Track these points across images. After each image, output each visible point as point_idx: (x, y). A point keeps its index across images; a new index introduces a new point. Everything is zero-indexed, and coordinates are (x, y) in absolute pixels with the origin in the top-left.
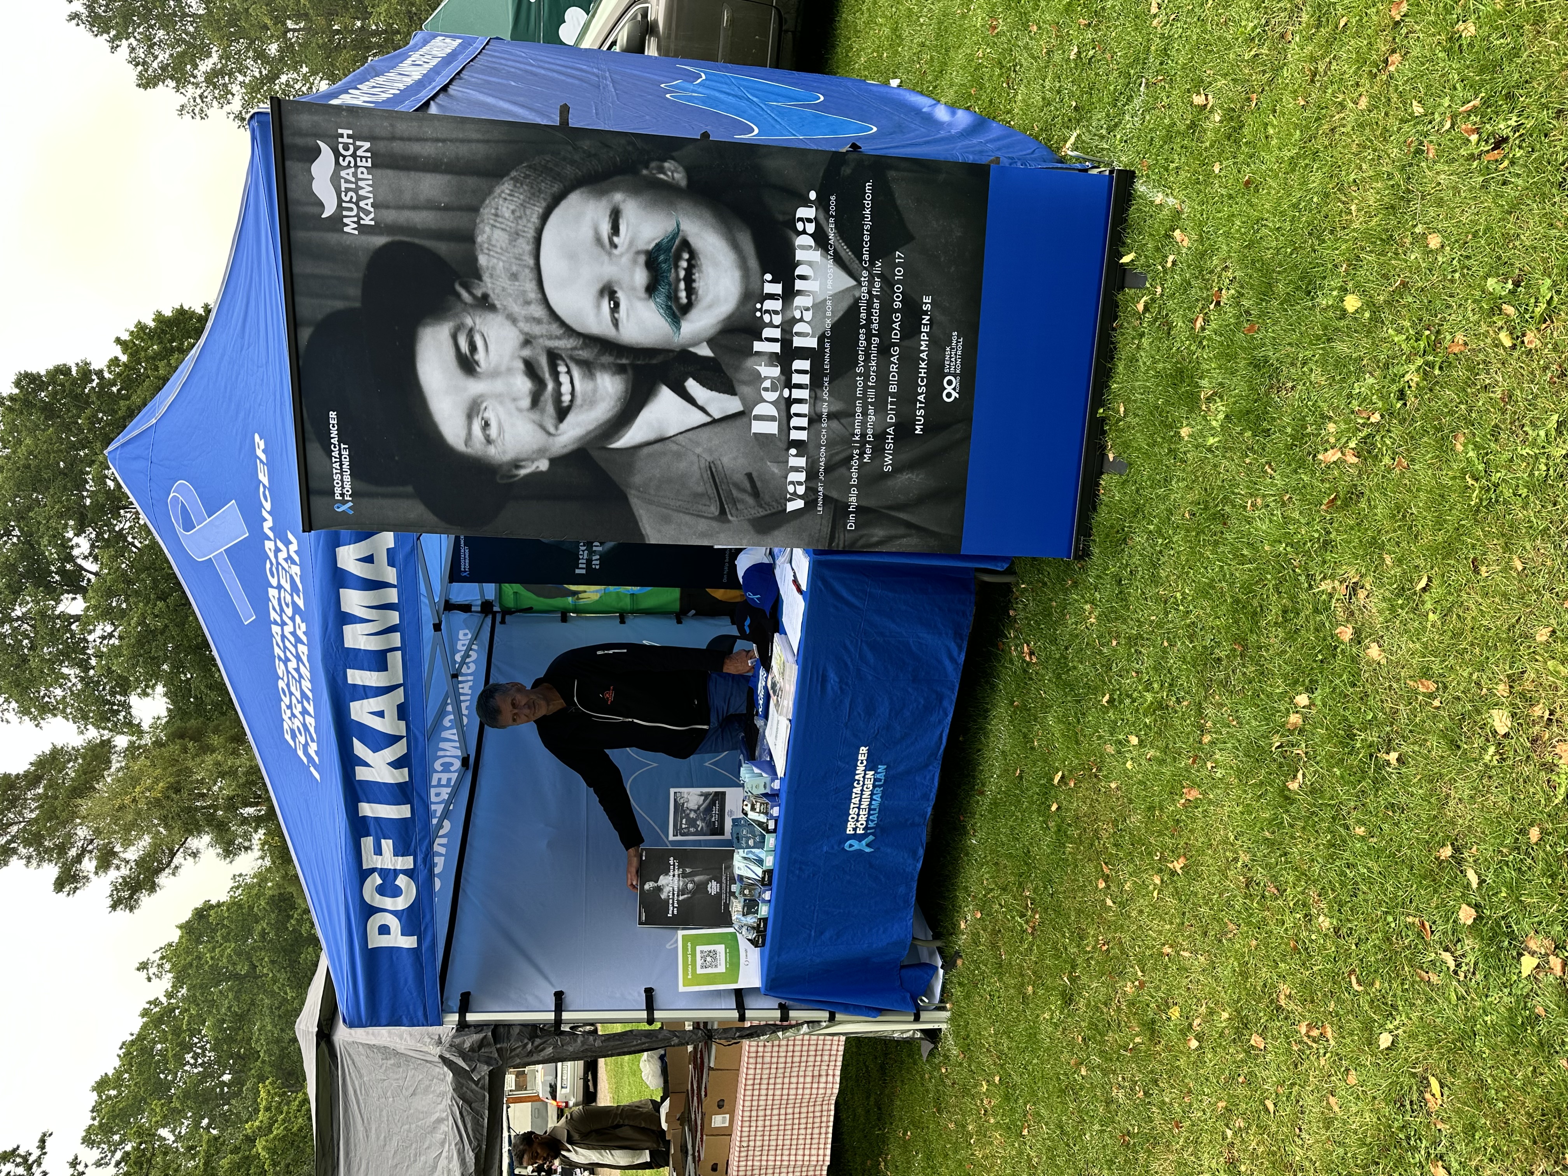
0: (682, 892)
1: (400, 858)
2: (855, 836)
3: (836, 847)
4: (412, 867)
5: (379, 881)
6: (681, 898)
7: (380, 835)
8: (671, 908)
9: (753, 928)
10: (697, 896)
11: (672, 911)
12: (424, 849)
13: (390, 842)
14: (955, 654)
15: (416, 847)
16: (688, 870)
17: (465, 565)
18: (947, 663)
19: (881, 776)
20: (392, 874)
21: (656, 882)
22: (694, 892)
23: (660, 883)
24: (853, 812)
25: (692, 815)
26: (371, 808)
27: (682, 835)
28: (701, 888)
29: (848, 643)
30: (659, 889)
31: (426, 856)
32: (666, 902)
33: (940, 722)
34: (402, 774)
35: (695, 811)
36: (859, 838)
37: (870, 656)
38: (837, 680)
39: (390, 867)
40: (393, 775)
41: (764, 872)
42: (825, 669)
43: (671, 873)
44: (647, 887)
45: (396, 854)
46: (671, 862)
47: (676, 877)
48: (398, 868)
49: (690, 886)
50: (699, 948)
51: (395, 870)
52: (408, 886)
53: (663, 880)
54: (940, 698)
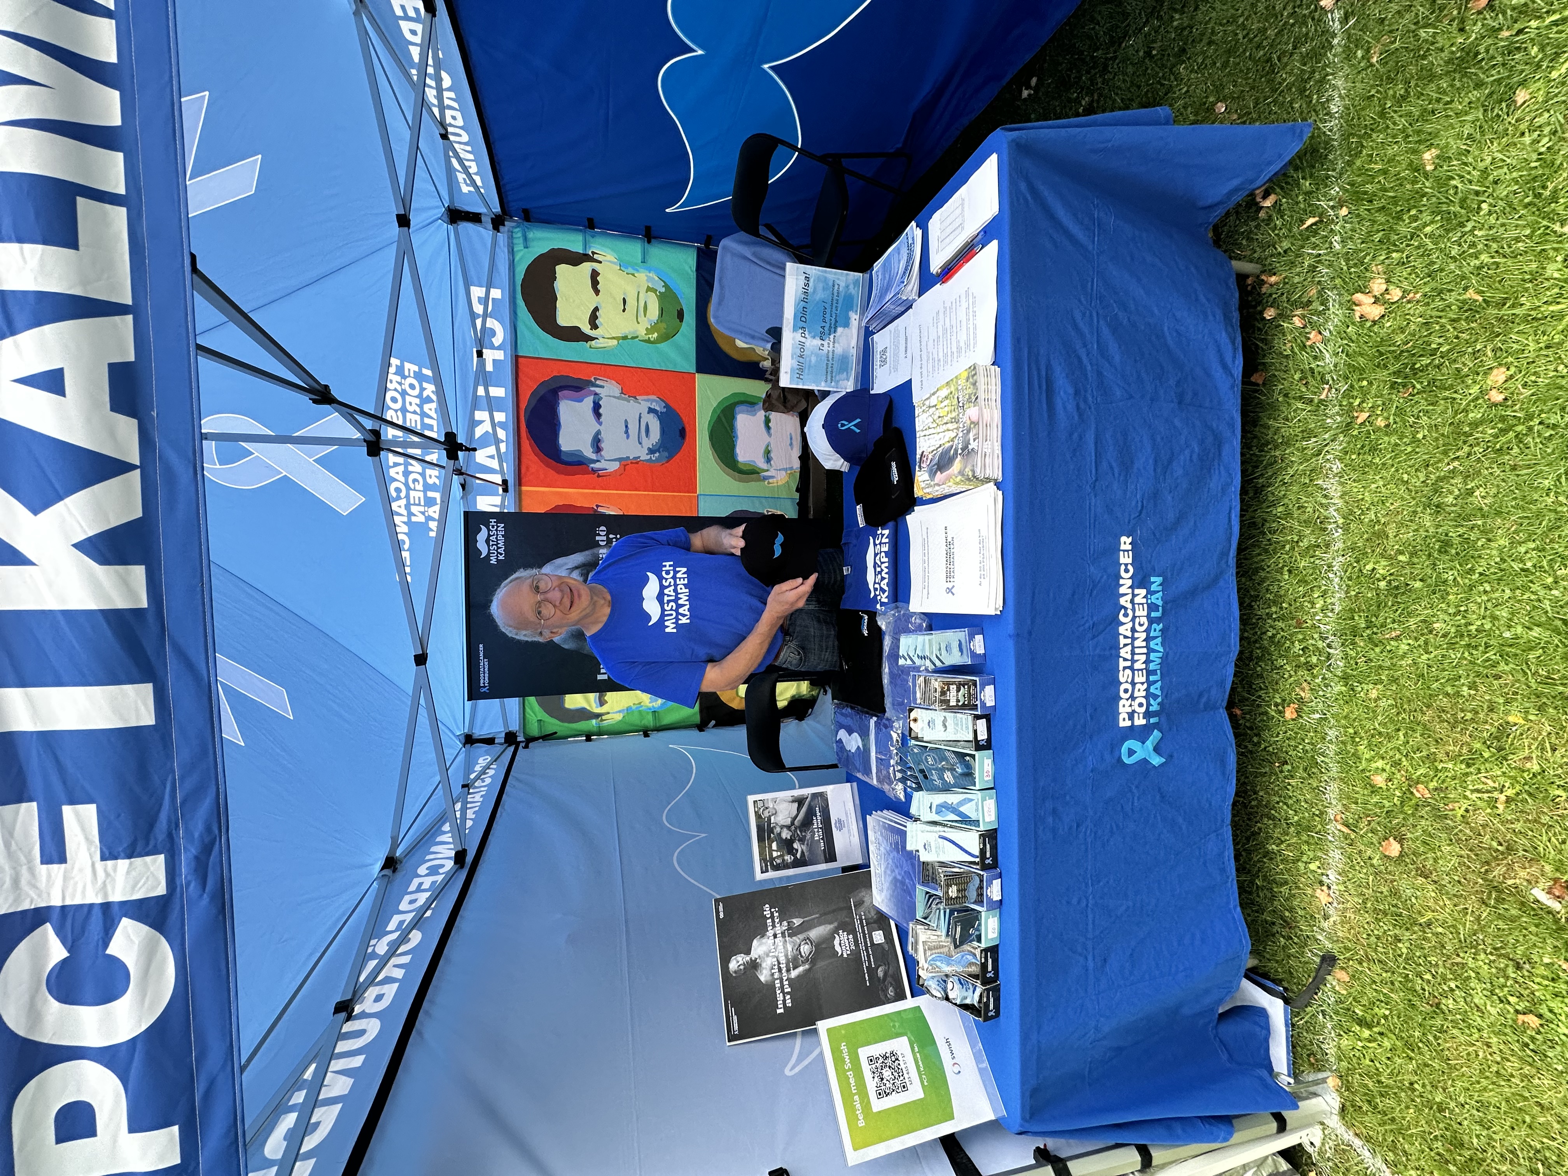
0: (794, 962)
1: (123, 864)
2: (1133, 732)
3: (1107, 756)
4: (161, 890)
5: (57, 952)
6: (794, 974)
7: (59, 789)
8: (780, 997)
9: (976, 977)
10: (821, 964)
11: (783, 1002)
12: (198, 828)
13: (90, 811)
14: (1228, 359)
15: (174, 825)
16: (797, 922)
17: (484, 679)
18: (1218, 373)
19: (1157, 599)
20: (96, 921)
21: (748, 952)
22: (813, 960)
23: (754, 954)
24: (1124, 676)
25: (786, 834)
26: (31, 701)
27: (777, 868)
28: (823, 948)
29: (1078, 316)
30: (754, 965)
31: (207, 849)
32: (771, 986)
33: (1224, 491)
34: (126, 584)
35: (788, 827)
36: (1140, 734)
37: (1113, 348)
38: (1071, 391)
39: (93, 898)
40: (96, 586)
41: (983, 836)
42: (1049, 367)
43: (770, 933)
44: (733, 965)
45: (109, 854)
46: (767, 913)
47: (779, 939)
48: (117, 896)
49: (805, 949)
50: (864, 1053)
51: (106, 907)
52: (149, 955)
53: (759, 948)
54: (1219, 443)
